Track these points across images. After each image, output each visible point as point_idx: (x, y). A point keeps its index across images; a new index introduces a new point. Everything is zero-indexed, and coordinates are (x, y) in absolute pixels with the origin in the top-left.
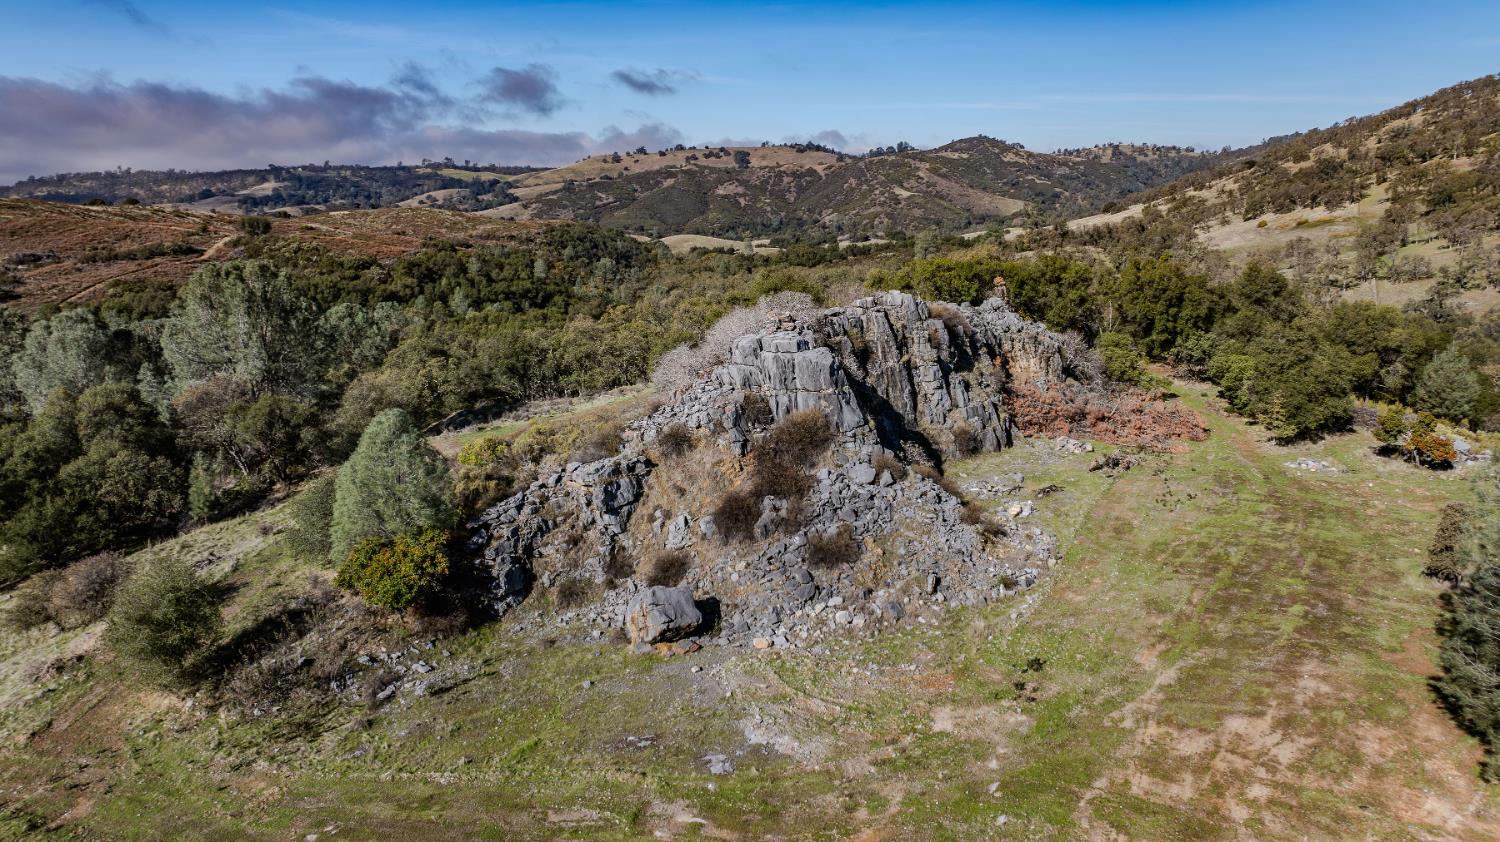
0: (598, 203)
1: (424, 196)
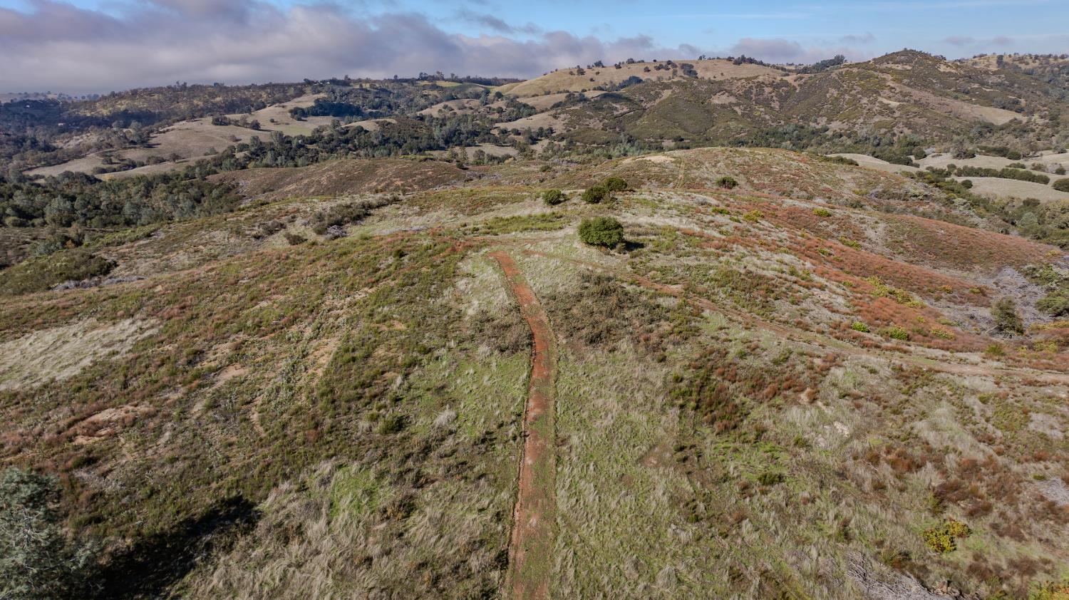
0: (616, 113)
1: (440, 106)
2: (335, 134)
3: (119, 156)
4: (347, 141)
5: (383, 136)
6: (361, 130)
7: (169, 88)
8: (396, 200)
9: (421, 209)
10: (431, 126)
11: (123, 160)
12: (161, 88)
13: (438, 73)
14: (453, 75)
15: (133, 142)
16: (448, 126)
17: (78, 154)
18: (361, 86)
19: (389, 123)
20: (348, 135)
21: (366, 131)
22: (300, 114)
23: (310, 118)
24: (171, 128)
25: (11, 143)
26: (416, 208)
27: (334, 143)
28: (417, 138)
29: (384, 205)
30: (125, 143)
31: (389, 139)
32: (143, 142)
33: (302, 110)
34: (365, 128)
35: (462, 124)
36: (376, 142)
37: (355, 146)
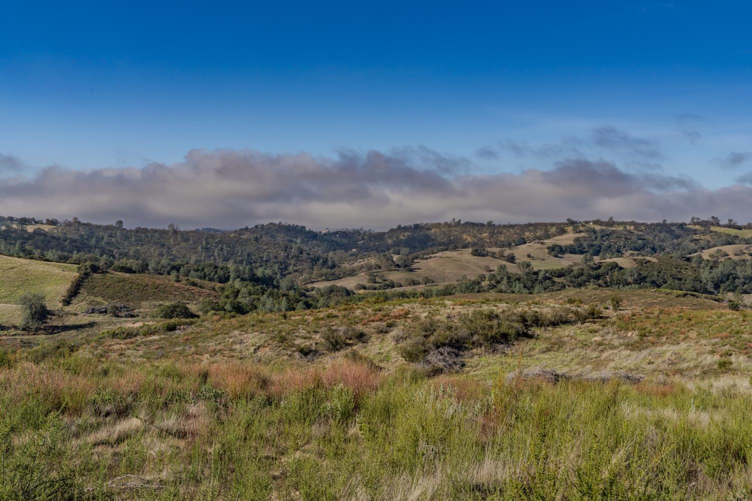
1: (713, 250)
2: (586, 268)
3: (383, 276)
4: (597, 277)
5: (640, 274)
6: (615, 266)
7: (446, 224)
8: (594, 316)
9: (643, 336)
10: (699, 267)
11: (385, 280)
12: (439, 224)
13: (713, 218)
14: (730, 221)
15: (398, 266)
16: (720, 268)
17: (352, 273)
18: (625, 227)
19: (649, 261)
20: (600, 271)
21: (621, 268)
22: (558, 251)
23: (568, 255)
24: (433, 256)
25: (308, 261)
26: (633, 335)
27: (583, 278)
28: (680, 279)
29: (567, 322)
30: (391, 265)
31: (645, 277)
32: (406, 266)
33: (561, 247)
34: (620, 265)
35: (738, 268)
36: (630, 280)
37: (606, 283)
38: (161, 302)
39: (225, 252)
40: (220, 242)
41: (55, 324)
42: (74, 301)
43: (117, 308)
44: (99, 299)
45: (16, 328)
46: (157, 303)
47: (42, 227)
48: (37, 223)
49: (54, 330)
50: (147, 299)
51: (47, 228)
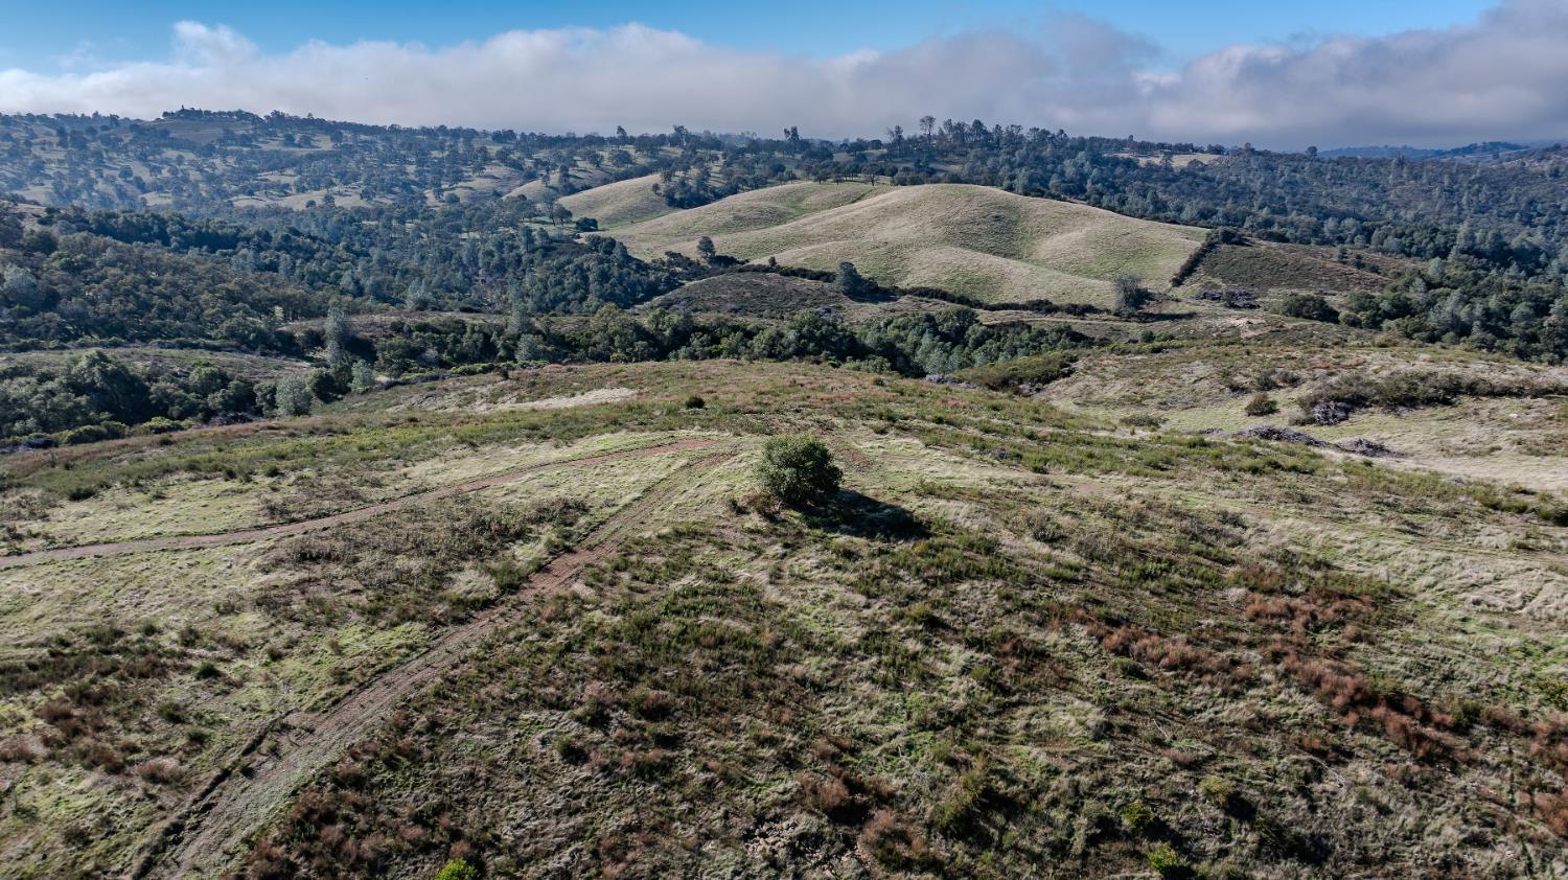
38: (1295, 291)
39: (1482, 197)
40: (1479, 180)
41: (1151, 311)
42: (1187, 281)
43: (1233, 294)
44: (1218, 281)
45: (1108, 312)
46: (1289, 292)
47: (1200, 157)
48: (1196, 151)
49: (1147, 318)
50: (1278, 285)
51: (1206, 159)
